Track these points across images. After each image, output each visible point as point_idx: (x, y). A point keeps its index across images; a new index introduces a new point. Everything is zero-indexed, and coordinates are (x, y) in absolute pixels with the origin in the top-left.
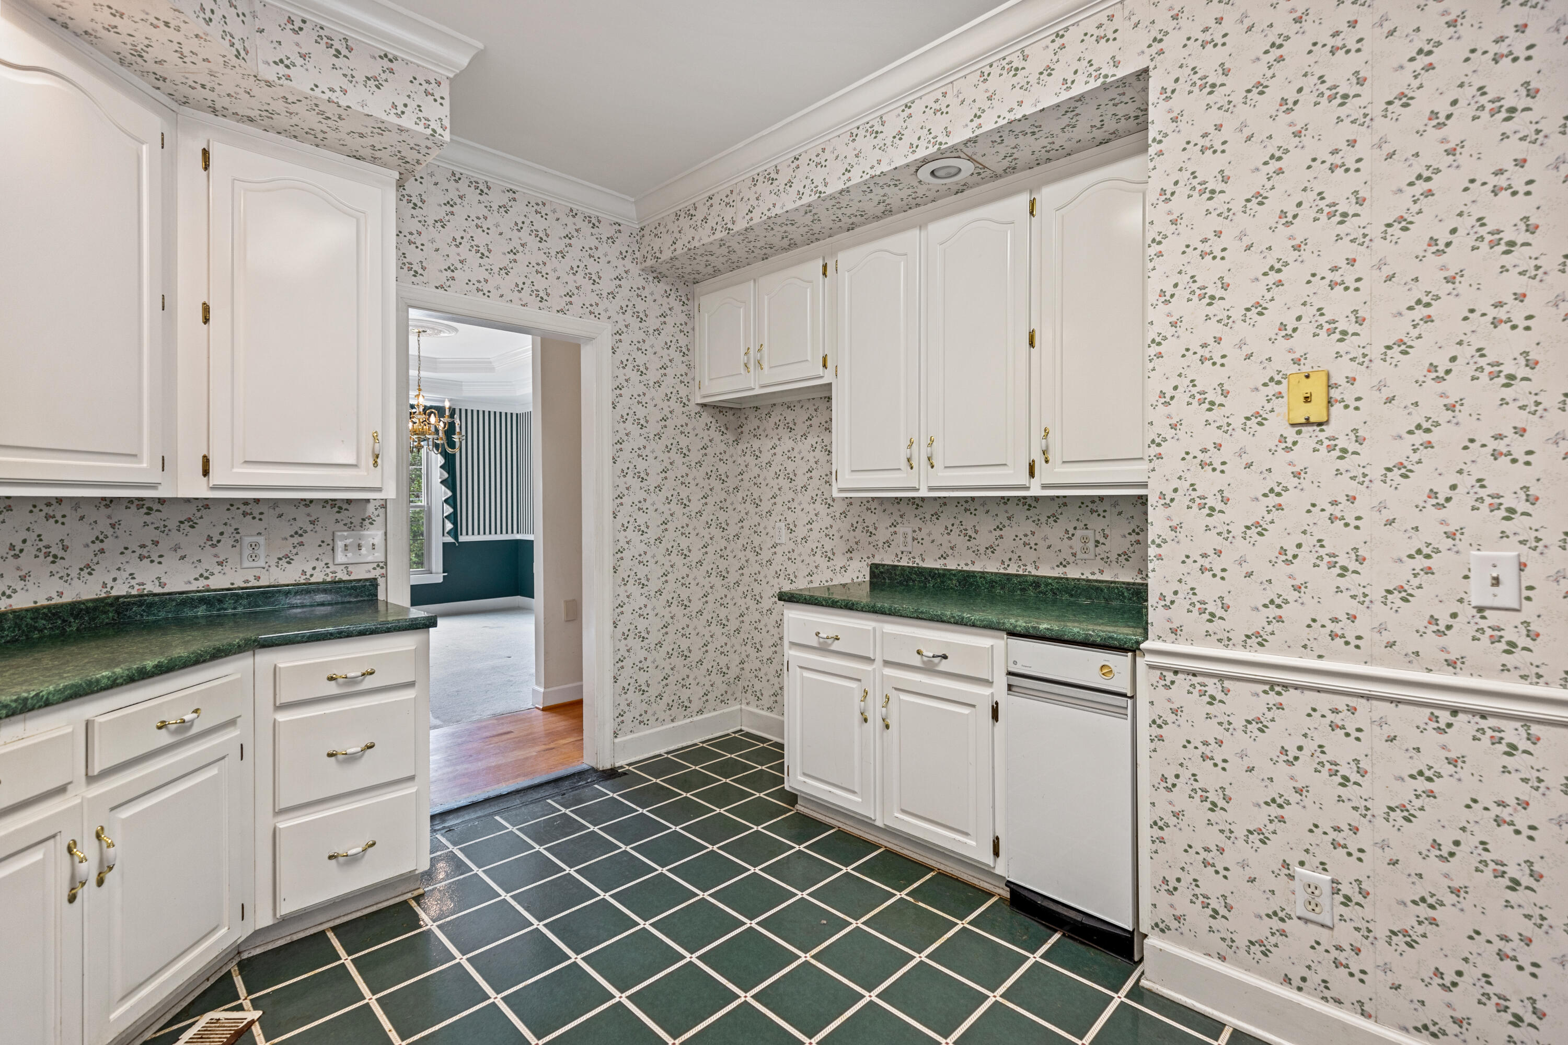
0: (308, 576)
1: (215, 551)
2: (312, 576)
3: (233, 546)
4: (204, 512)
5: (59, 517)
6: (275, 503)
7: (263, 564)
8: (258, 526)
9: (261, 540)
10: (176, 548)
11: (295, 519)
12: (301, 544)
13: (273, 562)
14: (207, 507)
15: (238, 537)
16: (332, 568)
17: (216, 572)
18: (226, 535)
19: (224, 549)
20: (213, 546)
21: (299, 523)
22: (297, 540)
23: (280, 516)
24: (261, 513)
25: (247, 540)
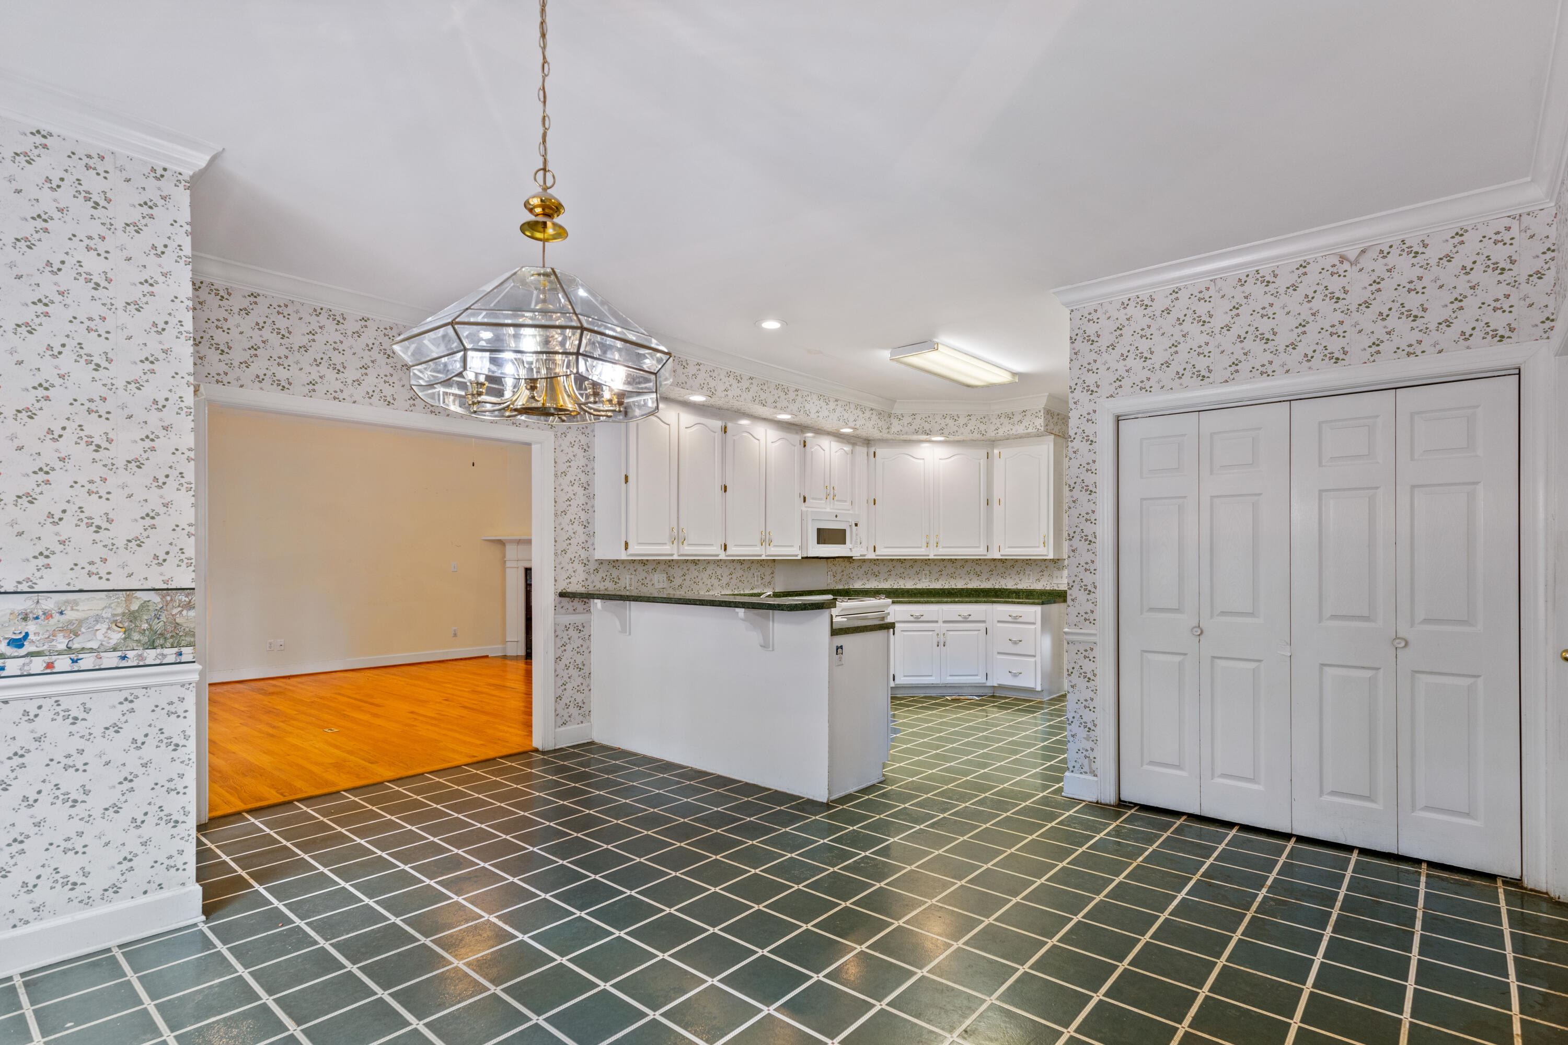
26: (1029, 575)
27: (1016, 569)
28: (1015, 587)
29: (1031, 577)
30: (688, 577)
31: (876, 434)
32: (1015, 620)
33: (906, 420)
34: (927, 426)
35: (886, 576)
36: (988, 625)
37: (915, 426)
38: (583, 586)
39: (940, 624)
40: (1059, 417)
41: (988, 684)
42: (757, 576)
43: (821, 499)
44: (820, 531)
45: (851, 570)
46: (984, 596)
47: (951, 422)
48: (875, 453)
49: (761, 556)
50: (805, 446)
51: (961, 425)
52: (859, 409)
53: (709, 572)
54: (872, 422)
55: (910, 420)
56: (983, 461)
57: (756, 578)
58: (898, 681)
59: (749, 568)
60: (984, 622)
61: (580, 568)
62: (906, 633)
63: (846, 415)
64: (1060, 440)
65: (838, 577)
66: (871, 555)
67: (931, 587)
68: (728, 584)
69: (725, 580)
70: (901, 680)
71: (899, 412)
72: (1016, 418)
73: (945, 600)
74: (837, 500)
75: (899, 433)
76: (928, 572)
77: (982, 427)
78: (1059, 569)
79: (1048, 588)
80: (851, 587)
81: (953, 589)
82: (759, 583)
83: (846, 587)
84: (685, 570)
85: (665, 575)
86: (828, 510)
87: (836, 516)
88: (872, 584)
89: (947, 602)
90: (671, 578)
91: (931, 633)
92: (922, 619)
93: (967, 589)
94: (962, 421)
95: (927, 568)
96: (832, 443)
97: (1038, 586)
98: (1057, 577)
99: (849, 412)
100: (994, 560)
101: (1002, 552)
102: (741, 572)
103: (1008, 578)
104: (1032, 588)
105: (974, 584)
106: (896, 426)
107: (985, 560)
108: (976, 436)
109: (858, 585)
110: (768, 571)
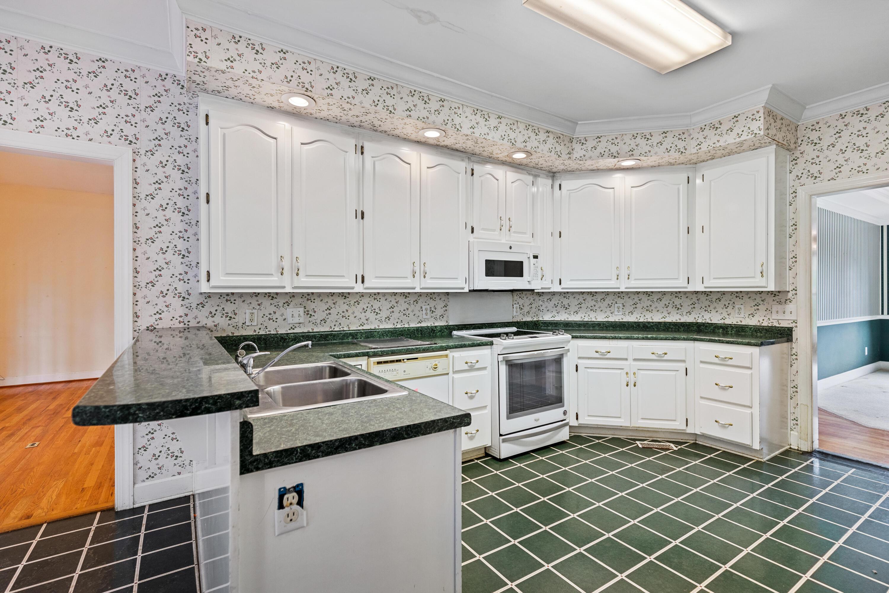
0: (761, 323)
1: (727, 310)
2: (762, 323)
3: (733, 309)
4: (723, 296)
5: (679, 297)
6: (748, 293)
7: (743, 317)
8: (741, 301)
9: (742, 307)
10: (715, 308)
11: (755, 299)
12: (758, 309)
13: (747, 315)
14: (724, 294)
15: (734, 305)
16: (771, 321)
17: (727, 318)
18: (730, 304)
19: (729, 309)
20: (726, 308)
21: (757, 301)
22: (756, 307)
23: (750, 298)
24: (742, 297)
25: (737, 307)
26: (740, 309)
27: (723, 302)
28: (722, 322)
29: (742, 311)
30: (333, 311)
31: (558, 164)
32: (724, 361)
33: (590, 144)
34: (614, 149)
35: (576, 309)
36: (688, 365)
37: (599, 150)
38: (180, 322)
39: (630, 362)
40: (783, 121)
41: (688, 431)
42: (426, 309)
43: (494, 230)
44: (489, 263)
45: (541, 303)
46: (684, 331)
47: (643, 142)
48: (560, 185)
49: (414, 288)
50: (472, 174)
51: (655, 144)
52: (530, 130)
54: (549, 145)
55: (594, 143)
56: (683, 186)
57: (424, 312)
58: (582, 421)
59: (416, 301)
60: (684, 361)
61: (176, 303)
62: (589, 370)
63: (512, 135)
64: (783, 152)
65: (526, 309)
66: (557, 288)
67: (624, 320)
68: (388, 318)
69: (384, 314)
70: (584, 420)
71: (582, 136)
72: (724, 128)
73: (636, 336)
74: (515, 232)
75: (581, 159)
76: (621, 305)
77: (681, 145)
78: (780, 303)
79: (765, 324)
80: (541, 319)
81: (649, 323)
82: (428, 316)
83: (535, 319)
84: (330, 304)
85: (302, 310)
86: (503, 241)
87: (511, 248)
88: (562, 317)
89: (638, 339)
90: (311, 313)
91: (619, 371)
92: (609, 356)
93: (665, 323)
94: (656, 139)
95: (620, 301)
96: (508, 173)
97: (752, 322)
98: (777, 312)
99: (517, 131)
100: (697, 293)
101: (706, 284)
102: (406, 306)
103: (713, 312)
104: (743, 323)
105: (674, 318)
106: (579, 151)
107: (685, 293)
108: (674, 156)
109: (547, 317)
110: (440, 304)
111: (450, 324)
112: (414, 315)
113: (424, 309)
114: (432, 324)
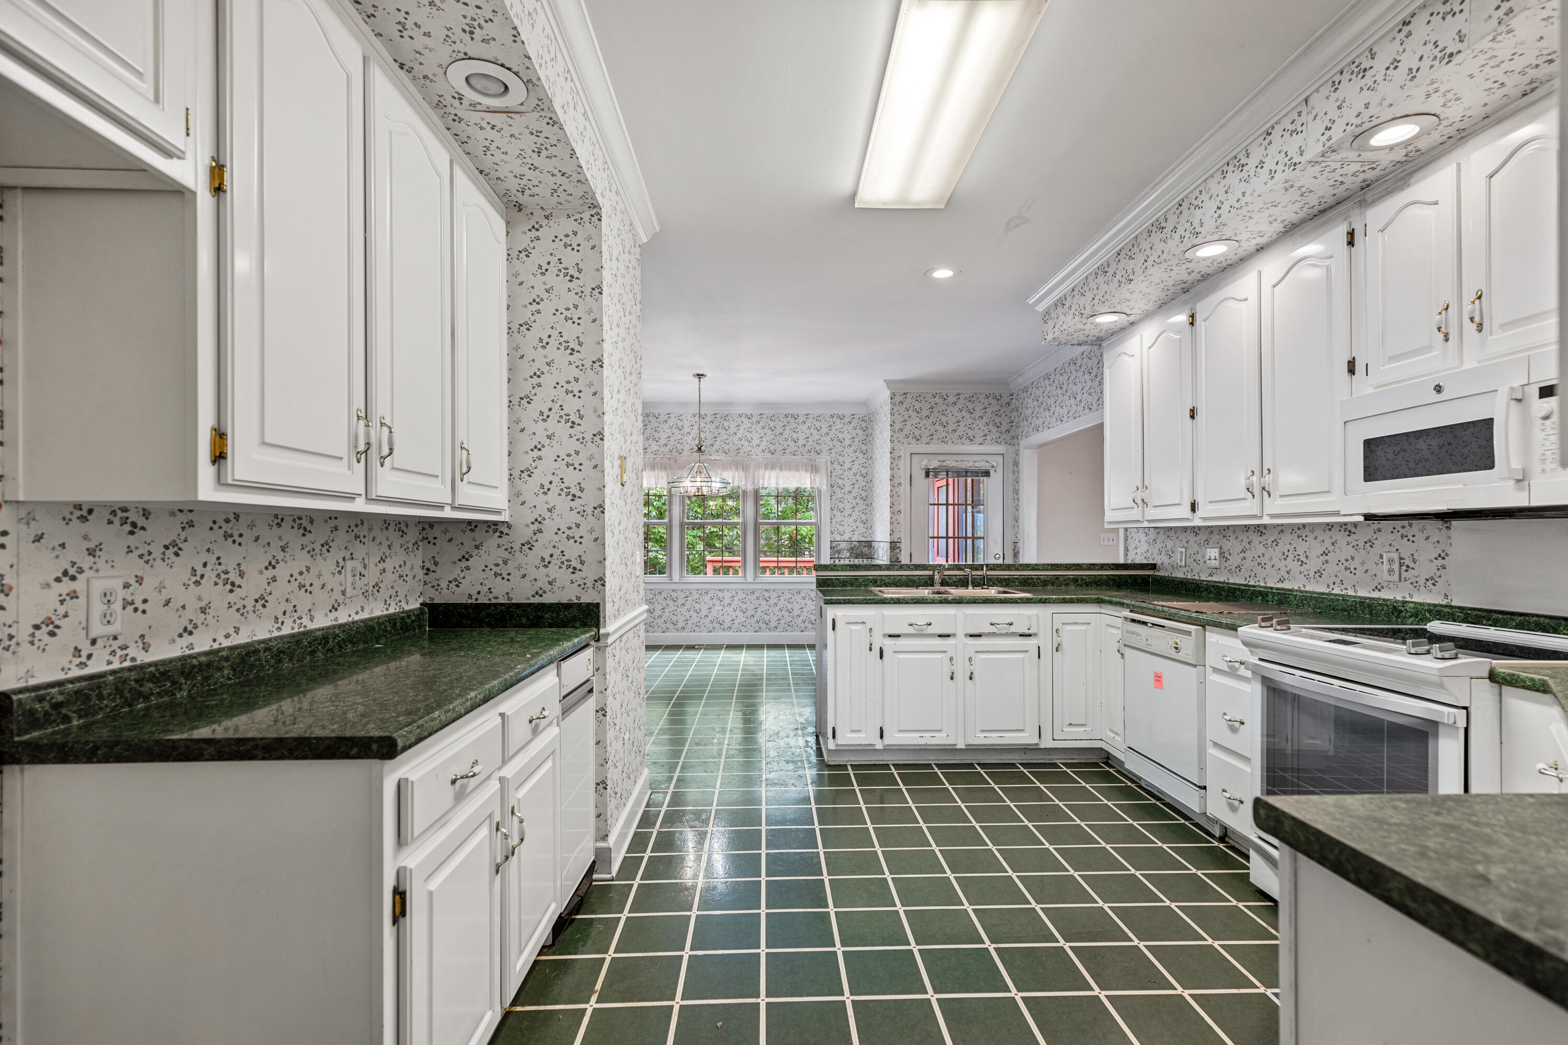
30: (1248, 554)
42: (1391, 561)
53: (1283, 547)
57: (1386, 567)
68: (1319, 573)
69: (1314, 564)
82: (1396, 577)
84: (1245, 543)
85: (1219, 550)
90: (1227, 555)
111: (1453, 604)
112: (1366, 571)
113: (1385, 560)
114: (1407, 596)
